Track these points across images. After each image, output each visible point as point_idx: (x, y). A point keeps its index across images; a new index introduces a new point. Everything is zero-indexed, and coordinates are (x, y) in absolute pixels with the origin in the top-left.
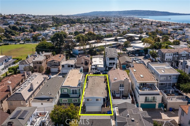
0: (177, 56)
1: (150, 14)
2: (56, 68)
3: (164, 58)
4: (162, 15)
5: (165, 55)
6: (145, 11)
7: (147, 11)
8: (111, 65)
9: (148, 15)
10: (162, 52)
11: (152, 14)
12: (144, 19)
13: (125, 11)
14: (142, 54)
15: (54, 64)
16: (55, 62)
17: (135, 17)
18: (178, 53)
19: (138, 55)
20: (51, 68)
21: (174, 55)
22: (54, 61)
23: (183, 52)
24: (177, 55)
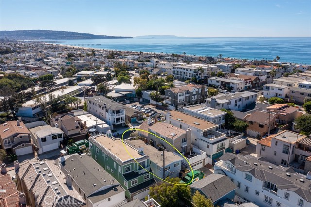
0: (188, 95)
1: (65, 37)
2: (26, 146)
3: (177, 99)
4: (83, 39)
5: (177, 95)
6: (56, 31)
7: (59, 31)
8: (119, 122)
9: (62, 38)
10: (174, 92)
11: (68, 37)
12: (62, 45)
13: (19, 31)
14: (133, 99)
15: (20, 140)
16: (21, 137)
17: (43, 42)
18: (188, 91)
19: (129, 102)
20: (16, 149)
21: (186, 94)
22: (19, 134)
23: (194, 90)
24: (188, 93)
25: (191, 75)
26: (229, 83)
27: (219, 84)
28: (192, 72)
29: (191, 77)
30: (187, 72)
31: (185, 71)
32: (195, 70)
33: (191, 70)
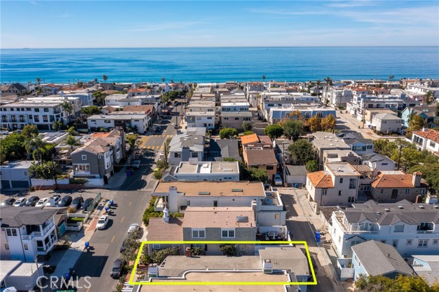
25: (49, 119)
26: (129, 121)
27: (112, 124)
28: (51, 113)
29: (49, 123)
30: (37, 113)
31: (33, 113)
32: (55, 108)
33: (46, 110)
